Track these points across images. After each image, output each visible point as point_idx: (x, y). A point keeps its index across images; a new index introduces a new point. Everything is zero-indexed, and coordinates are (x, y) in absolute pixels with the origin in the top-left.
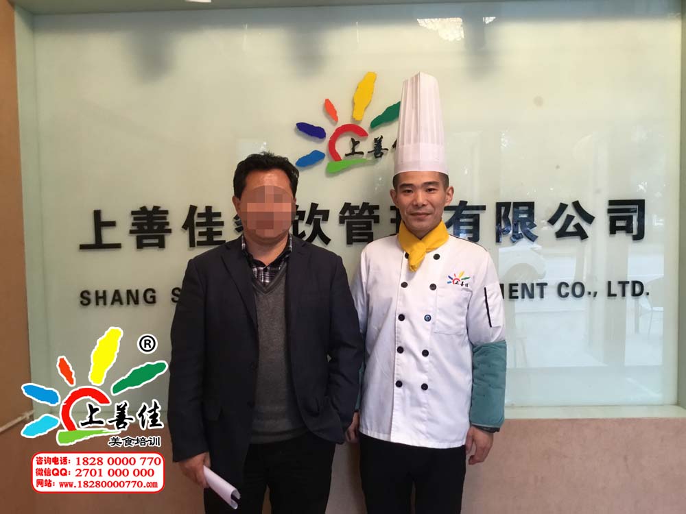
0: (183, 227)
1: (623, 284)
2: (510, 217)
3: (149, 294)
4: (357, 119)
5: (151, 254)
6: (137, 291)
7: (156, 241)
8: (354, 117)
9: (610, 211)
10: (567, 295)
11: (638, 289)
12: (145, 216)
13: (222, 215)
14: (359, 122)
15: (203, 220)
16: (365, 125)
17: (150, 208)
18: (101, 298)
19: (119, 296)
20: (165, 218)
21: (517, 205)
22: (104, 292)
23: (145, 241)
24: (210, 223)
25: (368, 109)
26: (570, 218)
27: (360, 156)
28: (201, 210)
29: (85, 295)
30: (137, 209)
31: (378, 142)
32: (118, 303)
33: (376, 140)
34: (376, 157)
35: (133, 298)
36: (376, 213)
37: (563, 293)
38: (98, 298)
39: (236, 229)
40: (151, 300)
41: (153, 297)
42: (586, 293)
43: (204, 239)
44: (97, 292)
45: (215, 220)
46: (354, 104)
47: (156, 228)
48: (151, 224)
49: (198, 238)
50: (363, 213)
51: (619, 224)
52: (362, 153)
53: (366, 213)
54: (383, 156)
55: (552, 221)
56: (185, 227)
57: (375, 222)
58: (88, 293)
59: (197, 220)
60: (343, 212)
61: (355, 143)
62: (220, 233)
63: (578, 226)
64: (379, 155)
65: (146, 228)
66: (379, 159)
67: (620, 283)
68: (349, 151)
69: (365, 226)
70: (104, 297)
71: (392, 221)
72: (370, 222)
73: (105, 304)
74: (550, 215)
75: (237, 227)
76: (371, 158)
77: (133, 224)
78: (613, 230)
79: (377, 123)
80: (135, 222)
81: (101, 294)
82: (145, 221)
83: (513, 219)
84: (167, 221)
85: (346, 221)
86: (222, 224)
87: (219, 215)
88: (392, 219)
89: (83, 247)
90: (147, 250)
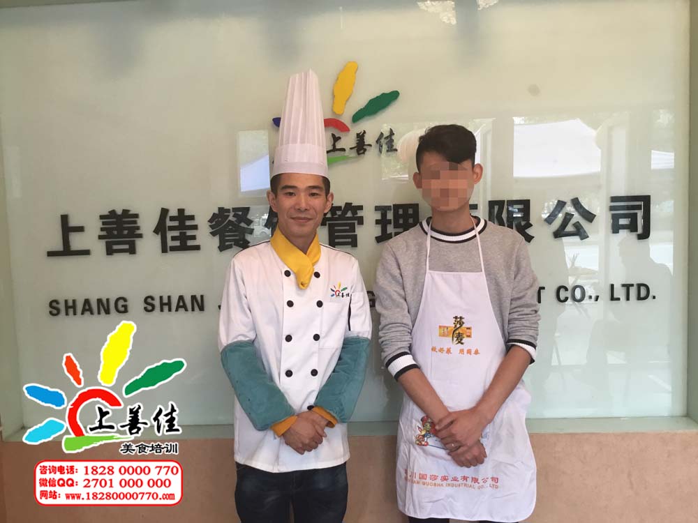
0: (154, 232)
2: (505, 216)
3: (121, 303)
4: (337, 113)
5: (121, 259)
6: (108, 300)
7: (126, 247)
8: (335, 110)
9: (612, 208)
10: (566, 299)
11: (642, 292)
12: (114, 220)
13: (196, 217)
14: (340, 115)
15: (176, 223)
16: (346, 119)
17: (119, 212)
18: (71, 307)
19: (89, 305)
20: (135, 222)
21: (511, 203)
23: (115, 247)
24: (182, 227)
25: (348, 103)
26: (568, 217)
27: (343, 152)
28: (173, 213)
29: (54, 304)
30: (106, 213)
31: (361, 137)
32: (88, 313)
33: (358, 135)
34: (359, 154)
35: (104, 307)
36: (360, 214)
37: (562, 298)
38: (67, 307)
39: (211, 233)
41: (125, 307)
42: (587, 297)
43: (177, 243)
44: (66, 301)
45: (188, 223)
46: (333, 96)
47: (126, 232)
48: (120, 229)
49: (170, 243)
50: (346, 214)
51: (623, 222)
52: (343, 150)
53: (349, 214)
54: (366, 153)
55: (549, 220)
56: (156, 231)
57: (359, 224)
58: (57, 302)
59: (169, 223)
61: (336, 139)
62: (194, 238)
63: (577, 225)
64: (362, 151)
65: (115, 232)
66: (362, 155)
67: (623, 285)
68: (331, 148)
69: (348, 228)
70: (74, 307)
71: (377, 222)
72: (354, 223)
73: (75, 314)
74: (547, 214)
75: (212, 231)
76: (354, 154)
77: (102, 229)
78: (616, 229)
79: (358, 117)
80: (104, 226)
81: (70, 304)
82: (115, 226)
83: (508, 217)
84: (138, 225)
85: (327, 222)
86: (195, 227)
87: (192, 218)
88: (377, 220)
89: (51, 254)
90: (117, 257)
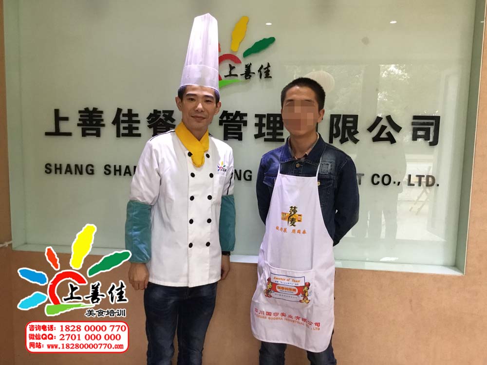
0: (112, 123)
1: (420, 177)
2: (340, 125)
4: (234, 50)
5: (91, 140)
6: (82, 165)
7: (94, 132)
8: (232, 48)
9: (413, 124)
10: (378, 183)
11: (431, 181)
12: (88, 114)
13: (139, 115)
14: (236, 52)
15: (126, 119)
16: (240, 56)
17: (91, 109)
18: (58, 169)
19: (70, 168)
20: (101, 116)
21: (345, 117)
22: (61, 165)
23: (88, 132)
24: (130, 121)
25: (241, 44)
26: (383, 128)
27: (236, 77)
28: (125, 111)
29: (48, 166)
30: (83, 109)
31: (248, 67)
32: (69, 173)
33: (246, 66)
34: (246, 79)
35: (79, 170)
36: (245, 119)
37: (375, 182)
38: (56, 169)
39: (148, 126)
40: (90, 172)
41: (92, 170)
42: (392, 182)
43: (126, 131)
44: (56, 165)
45: (134, 119)
46: (232, 39)
47: (94, 122)
48: (91, 120)
49: (122, 131)
50: (236, 118)
51: (420, 133)
52: (236, 75)
53: (238, 119)
54: (251, 78)
55: (370, 129)
56: (114, 123)
57: (244, 125)
58: (50, 165)
59: (122, 118)
60: (222, 117)
61: (232, 68)
62: (137, 128)
63: (389, 134)
64: (248, 77)
65: (88, 122)
66: (249, 79)
67: (417, 176)
68: (228, 74)
69: (237, 128)
70: (60, 169)
71: (256, 125)
72: (241, 125)
73: (61, 173)
74: (369, 125)
75: (148, 124)
76: (243, 79)
77: (80, 120)
78: (415, 137)
79: (247, 54)
80: (81, 118)
81: (58, 166)
82: (88, 118)
83: (343, 127)
84: (102, 118)
85: (224, 123)
86: (138, 122)
87: (137, 115)
88: (255, 124)
89: (47, 134)
90: (88, 137)
